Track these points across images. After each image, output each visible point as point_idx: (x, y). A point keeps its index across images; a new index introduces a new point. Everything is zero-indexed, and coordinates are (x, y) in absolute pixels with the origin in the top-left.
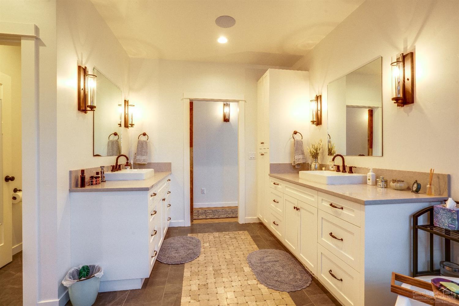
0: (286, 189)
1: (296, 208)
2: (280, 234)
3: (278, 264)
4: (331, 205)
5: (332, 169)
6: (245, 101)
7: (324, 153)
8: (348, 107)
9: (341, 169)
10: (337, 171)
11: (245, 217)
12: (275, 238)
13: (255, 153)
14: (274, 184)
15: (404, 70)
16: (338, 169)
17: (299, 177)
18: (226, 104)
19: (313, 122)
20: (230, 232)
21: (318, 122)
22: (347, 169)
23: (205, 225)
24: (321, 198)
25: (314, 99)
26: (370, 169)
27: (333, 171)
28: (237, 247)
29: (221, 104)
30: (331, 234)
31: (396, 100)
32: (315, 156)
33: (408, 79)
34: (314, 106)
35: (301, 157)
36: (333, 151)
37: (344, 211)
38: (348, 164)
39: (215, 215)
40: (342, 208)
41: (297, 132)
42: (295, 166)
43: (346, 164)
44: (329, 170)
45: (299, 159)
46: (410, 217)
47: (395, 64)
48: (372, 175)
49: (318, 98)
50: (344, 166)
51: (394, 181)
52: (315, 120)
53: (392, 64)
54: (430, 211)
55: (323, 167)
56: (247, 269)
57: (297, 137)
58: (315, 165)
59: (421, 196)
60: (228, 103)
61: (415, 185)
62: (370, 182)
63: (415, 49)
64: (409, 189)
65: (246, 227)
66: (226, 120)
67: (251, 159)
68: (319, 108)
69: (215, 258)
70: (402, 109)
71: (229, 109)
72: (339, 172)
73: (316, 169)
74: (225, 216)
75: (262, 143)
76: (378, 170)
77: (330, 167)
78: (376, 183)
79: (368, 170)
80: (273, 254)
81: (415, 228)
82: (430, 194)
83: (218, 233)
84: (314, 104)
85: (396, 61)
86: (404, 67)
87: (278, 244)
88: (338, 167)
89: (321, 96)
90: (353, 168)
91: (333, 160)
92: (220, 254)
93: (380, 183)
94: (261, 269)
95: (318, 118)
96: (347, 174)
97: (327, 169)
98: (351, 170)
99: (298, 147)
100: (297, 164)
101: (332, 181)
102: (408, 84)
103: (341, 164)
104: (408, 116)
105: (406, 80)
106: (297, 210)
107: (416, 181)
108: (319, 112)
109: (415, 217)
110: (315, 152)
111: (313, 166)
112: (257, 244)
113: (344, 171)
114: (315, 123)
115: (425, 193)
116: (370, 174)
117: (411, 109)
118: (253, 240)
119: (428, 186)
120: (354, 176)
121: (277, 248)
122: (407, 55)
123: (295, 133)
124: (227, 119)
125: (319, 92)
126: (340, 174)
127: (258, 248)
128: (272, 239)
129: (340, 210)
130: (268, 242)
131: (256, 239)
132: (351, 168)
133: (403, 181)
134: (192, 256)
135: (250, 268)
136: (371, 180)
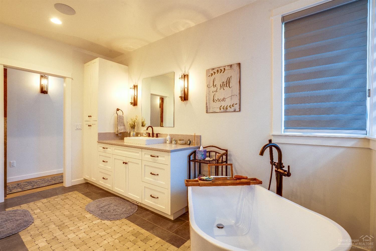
0: (115, 151)
1: (125, 163)
2: (110, 186)
3: (112, 205)
4: (151, 156)
5: (145, 135)
6: (72, 79)
7: (139, 126)
8: (152, 94)
9: (151, 135)
10: (148, 137)
11: (72, 180)
12: (103, 191)
13: (81, 124)
14: (104, 148)
15: (184, 82)
16: (149, 135)
17: (124, 142)
18: (43, 76)
19: (132, 103)
20: (59, 196)
21: (135, 104)
22: (155, 135)
23: (24, 196)
24: (144, 153)
25: (132, 87)
26: (168, 135)
27: (146, 136)
28: (72, 204)
29: (39, 76)
30: (151, 173)
31: (181, 97)
32: (133, 127)
33: (186, 88)
34: (132, 93)
35: (122, 127)
36: (144, 123)
37: (159, 158)
38: (155, 132)
39: (34, 185)
40: (158, 157)
41: (119, 110)
42: (118, 134)
43: (154, 132)
44: (142, 136)
45: (121, 129)
46: (188, 156)
47: (181, 79)
48: (169, 138)
49: (135, 87)
50: (153, 134)
51: (180, 140)
52: (133, 102)
53: (180, 78)
54: (194, 152)
55: (139, 134)
56: (89, 216)
57: (120, 113)
58: (133, 133)
59: (191, 146)
60: (46, 76)
61: (189, 141)
62: (168, 142)
63: (189, 73)
64: (186, 144)
65: (73, 188)
66: (43, 91)
67: (77, 129)
68: (136, 94)
69: (53, 218)
70: (183, 102)
71: (47, 82)
72: (150, 137)
73: (133, 136)
74: (46, 184)
75: (90, 116)
76: (172, 135)
77: (144, 135)
78: (171, 142)
79: (167, 135)
80: (106, 201)
81: (190, 161)
82: (194, 145)
83: (46, 199)
84: (132, 91)
85: (181, 77)
86: (184, 81)
87: (106, 193)
88: (149, 134)
89: (137, 86)
90: (158, 134)
91: (147, 129)
92: (57, 214)
93: (173, 142)
94: (100, 212)
95: (135, 101)
96: (155, 138)
97: (142, 135)
98: (157, 136)
99: (120, 120)
100: (119, 133)
101: (148, 142)
102: (186, 90)
103: (151, 132)
104: (186, 106)
105: (185, 88)
106: (126, 164)
107: (189, 139)
108: (136, 97)
109: (189, 157)
110: (134, 124)
111: (132, 134)
112: (89, 198)
113: (153, 136)
114: (132, 104)
115: (192, 145)
116: (168, 138)
117: (187, 103)
118: (85, 196)
119: (194, 141)
120: (159, 139)
121: (107, 196)
122: (186, 75)
123: (118, 110)
124: (45, 91)
125: (136, 83)
126: (151, 138)
127: (92, 200)
128: (101, 191)
129: (157, 158)
130: (98, 194)
131: (87, 195)
132: (157, 134)
133: (183, 140)
134: (25, 224)
135: (91, 214)
136: (168, 140)
